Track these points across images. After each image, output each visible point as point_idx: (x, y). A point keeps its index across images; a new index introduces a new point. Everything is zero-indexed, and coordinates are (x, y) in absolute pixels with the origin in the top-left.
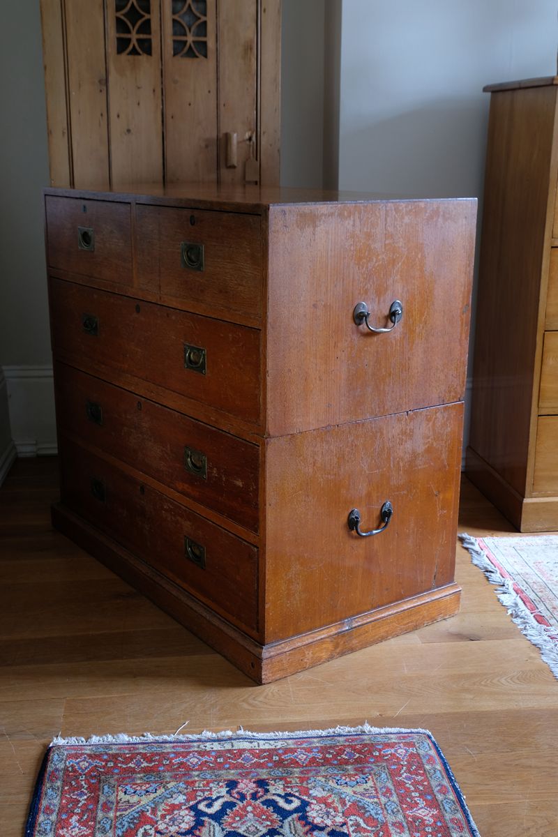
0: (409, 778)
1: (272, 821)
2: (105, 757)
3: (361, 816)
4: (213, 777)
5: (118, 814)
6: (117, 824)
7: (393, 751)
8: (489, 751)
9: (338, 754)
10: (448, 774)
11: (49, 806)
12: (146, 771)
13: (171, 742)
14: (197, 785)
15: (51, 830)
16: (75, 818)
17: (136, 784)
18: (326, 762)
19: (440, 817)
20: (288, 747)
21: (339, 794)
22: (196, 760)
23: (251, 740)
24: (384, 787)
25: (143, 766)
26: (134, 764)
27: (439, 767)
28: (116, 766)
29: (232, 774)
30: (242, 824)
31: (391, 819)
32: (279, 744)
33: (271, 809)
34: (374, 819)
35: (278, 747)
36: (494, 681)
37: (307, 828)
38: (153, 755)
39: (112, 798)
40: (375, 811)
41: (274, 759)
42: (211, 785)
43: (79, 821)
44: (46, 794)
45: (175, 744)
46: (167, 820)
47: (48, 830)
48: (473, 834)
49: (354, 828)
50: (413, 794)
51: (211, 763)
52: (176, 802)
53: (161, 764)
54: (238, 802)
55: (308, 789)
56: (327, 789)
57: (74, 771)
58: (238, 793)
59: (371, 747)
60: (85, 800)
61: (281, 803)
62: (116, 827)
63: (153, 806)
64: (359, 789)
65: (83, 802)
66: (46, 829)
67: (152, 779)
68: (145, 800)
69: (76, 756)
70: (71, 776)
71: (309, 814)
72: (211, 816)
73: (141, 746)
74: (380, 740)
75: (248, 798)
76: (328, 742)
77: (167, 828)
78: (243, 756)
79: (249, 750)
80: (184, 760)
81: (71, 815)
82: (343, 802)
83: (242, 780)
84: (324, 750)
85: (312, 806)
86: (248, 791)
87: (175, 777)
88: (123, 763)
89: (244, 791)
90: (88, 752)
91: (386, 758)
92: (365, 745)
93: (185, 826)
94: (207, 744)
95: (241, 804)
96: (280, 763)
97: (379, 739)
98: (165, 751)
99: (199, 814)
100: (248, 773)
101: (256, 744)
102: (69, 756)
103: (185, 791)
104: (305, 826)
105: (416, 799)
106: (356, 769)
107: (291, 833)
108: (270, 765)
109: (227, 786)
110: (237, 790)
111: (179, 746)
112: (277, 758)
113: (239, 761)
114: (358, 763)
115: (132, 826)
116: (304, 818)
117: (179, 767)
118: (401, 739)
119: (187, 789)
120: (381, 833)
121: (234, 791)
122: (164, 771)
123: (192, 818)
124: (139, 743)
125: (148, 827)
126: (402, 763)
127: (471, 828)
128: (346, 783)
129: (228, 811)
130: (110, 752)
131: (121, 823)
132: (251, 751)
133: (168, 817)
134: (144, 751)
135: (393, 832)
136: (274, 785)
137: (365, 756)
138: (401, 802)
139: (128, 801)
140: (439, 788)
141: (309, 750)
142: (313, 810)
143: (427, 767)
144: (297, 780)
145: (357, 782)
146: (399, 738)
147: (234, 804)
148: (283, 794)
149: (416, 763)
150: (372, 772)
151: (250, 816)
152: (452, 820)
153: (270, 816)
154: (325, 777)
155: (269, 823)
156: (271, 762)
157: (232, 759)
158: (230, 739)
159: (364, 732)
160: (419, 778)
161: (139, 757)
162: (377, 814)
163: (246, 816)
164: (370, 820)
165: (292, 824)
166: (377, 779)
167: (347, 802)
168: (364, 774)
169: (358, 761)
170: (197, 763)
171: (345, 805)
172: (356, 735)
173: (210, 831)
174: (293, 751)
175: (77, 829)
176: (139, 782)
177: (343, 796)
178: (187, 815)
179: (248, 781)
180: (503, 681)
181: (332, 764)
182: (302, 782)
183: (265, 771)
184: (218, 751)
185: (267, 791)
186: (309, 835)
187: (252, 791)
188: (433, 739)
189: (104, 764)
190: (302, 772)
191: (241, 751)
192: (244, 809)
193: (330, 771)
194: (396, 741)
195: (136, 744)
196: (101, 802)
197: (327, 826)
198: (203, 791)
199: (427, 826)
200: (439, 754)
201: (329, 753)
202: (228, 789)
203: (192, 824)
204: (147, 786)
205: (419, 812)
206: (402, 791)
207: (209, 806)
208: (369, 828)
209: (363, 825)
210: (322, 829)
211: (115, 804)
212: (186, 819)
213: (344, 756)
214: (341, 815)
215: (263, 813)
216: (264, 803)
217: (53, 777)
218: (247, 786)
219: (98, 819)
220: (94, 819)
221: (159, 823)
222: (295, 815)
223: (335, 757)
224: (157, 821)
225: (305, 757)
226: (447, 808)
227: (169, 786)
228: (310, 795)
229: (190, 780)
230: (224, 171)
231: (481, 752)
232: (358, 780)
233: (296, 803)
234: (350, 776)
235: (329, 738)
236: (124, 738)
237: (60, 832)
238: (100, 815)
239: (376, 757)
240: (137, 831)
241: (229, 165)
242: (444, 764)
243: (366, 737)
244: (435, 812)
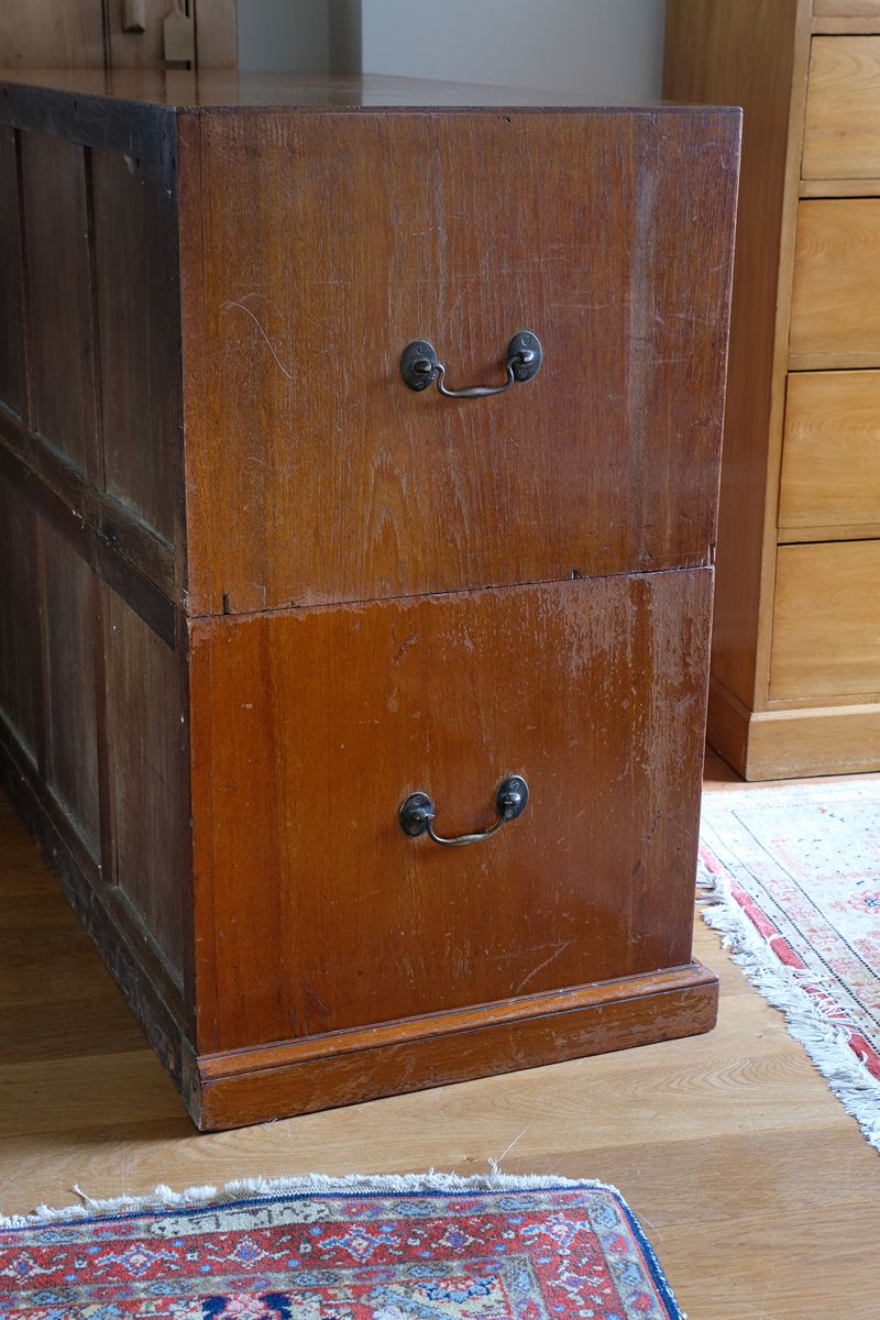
0: (573, 1282)
4: (178, 1291)
7: (543, 1228)
8: (685, 1221)
9: (433, 1238)
10: (653, 1270)
12: (41, 1283)
13: (90, 1221)
14: (143, 1308)
17: (18, 1311)
18: (408, 1255)
20: (332, 1218)
22: (142, 1259)
24: (524, 1301)
25: (32, 1273)
26: (15, 1269)
27: (634, 1258)
29: (216, 1285)
35: (311, 1220)
36: (695, 1081)
38: (54, 1250)
41: (302, 1251)
42: (173, 1307)
45: (100, 1225)
50: (582, 1313)
51: (172, 1262)
53: (70, 1269)
55: (371, 1310)
56: (407, 1308)
59: (500, 1222)
64: (474, 1307)
67: (51, 1300)
73: (28, 1234)
74: (518, 1206)
76: (413, 1210)
78: (239, 1247)
79: (250, 1233)
80: (118, 1260)
83: (237, 1295)
84: (406, 1227)
87: (98, 1296)
91: (528, 1243)
92: (487, 1218)
94: (167, 1222)
96: (313, 1260)
97: (517, 1202)
98: (79, 1241)
100: (247, 1283)
101: (265, 1215)
106: (466, 1268)
108: (294, 1263)
109: (206, 1306)
110: (225, 1314)
111: (107, 1230)
112: (309, 1248)
113: (232, 1257)
114: (472, 1255)
117: (108, 1274)
118: (559, 1203)
122: (77, 1283)
124: (25, 1229)
126: (561, 1252)
128: (447, 1296)
132: (255, 1233)
134: (35, 1244)
136: (301, 1304)
137: (487, 1241)
140: (633, 1299)
141: (374, 1228)
143: (612, 1258)
144: (349, 1292)
145: (470, 1293)
146: (555, 1201)
149: (589, 1251)
150: (501, 1272)
154: (406, 1284)
156: (295, 1258)
157: (216, 1254)
158: (212, 1206)
159: (486, 1187)
160: (595, 1281)
161: (24, 1255)
166: (509, 1285)
168: (484, 1276)
169: (470, 1251)
170: (143, 1264)
172: (470, 1194)
174: (341, 1229)
176: (23, 1307)
179: (247, 1297)
180: (713, 1079)
181: (420, 1259)
182: (358, 1295)
183: (282, 1276)
184: (185, 1238)
188: (624, 1202)
190: (358, 1277)
191: (235, 1237)
193: (416, 1272)
194: (551, 1208)
195: (18, 1230)
200: (636, 1233)
201: (415, 1236)
202: (206, 1313)
206: (560, 1308)
213: (443, 1242)
218: (245, 1307)
223: (425, 1244)
225: (365, 1244)
227: (86, 1312)
229: (129, 1299)
230: (119, 41)
231: (671, 1223)
232: (472, 1289)
234: (455, 1281)
235: (415, 1200)
239: (510, 1241)
241: (128, 25)
242: (646, 1251)
243: (488, 1200)
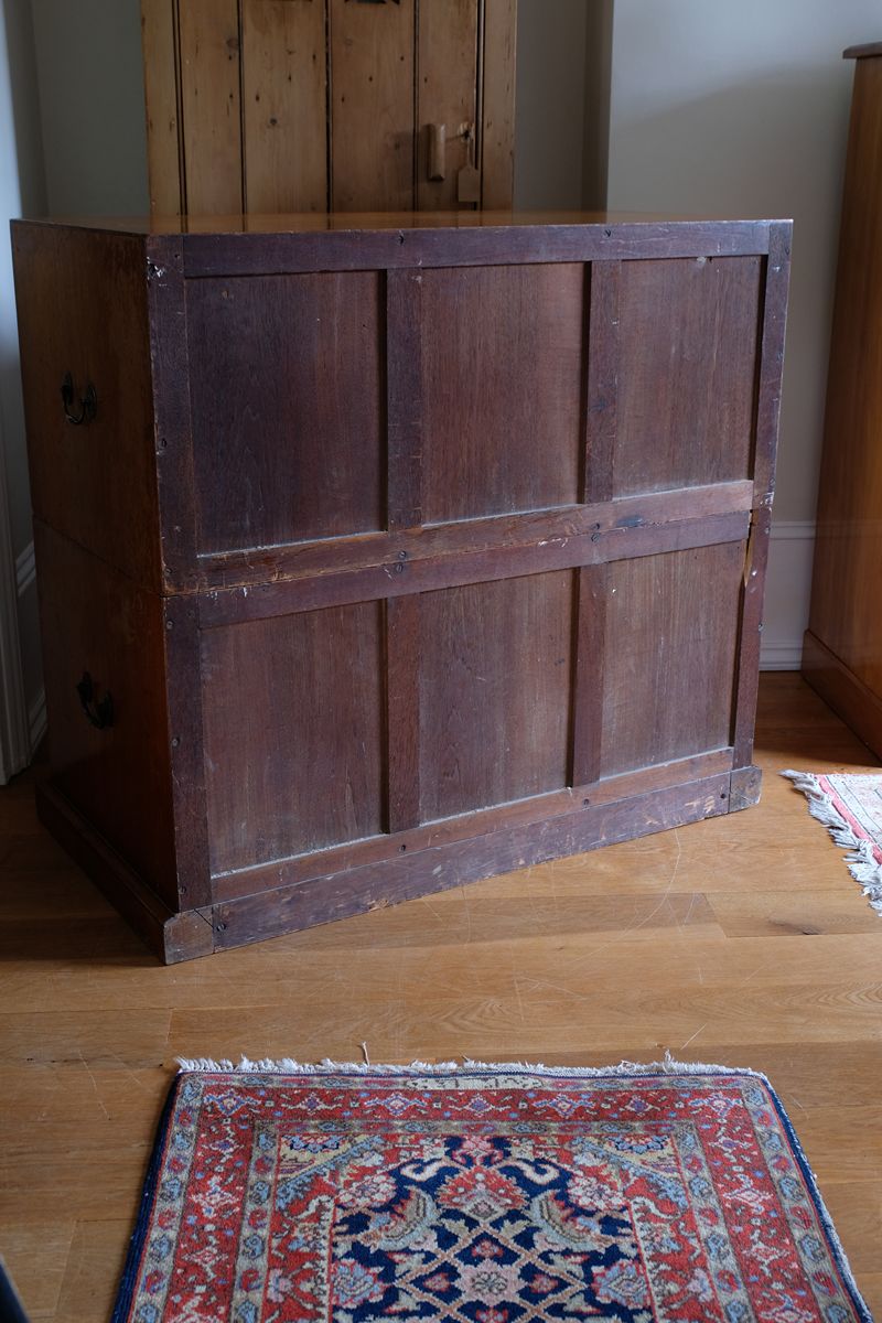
0: (729, 1145)
1: (514, 1199)
2: (262, 1093)
3: (653, 1197)
4: (425, 1130)
5: (280, 1176)
6: (279, 1192)
7: (706, 1102)
9: (620, 1104)
10: (791, 1140)
11: (178, 1159)
12: (324, 1116)
13: (362, 1075)
14: (400, 1140)
15: (179, 1194)
16: (215, 1179)
17: (308, 1135)
18: (601, 1115)
19: (775, 1205)
20: (544, 1089)
21: (619, 1164)
22: (400, 1104)
23: (485, 1075)
24: (689, 1156)
25: (318, 1108)
26: (306, 1104)
27: (777, 1130)
28: (277, 1107)
29: (455, 1127)
30: (469, 1198)
31: (698, 1203)
32: (530, 1083)
33: (513, 1180)
34: (671, 1203)
35: (528, 1088)
37: (567, 1212)
38: (336, 1092)
39: (272, 1153)
40: (673, 1191)
41: (520, 1107)
42: (422, 1142)
43: (221, 1184)
44: (173, 1142)
45: (370, 1079)
46: (353, 1189)
47: (176, 1194)
48: (826, 1230)
49: (640, 1214)
50: (734, 1168)
51: (422, 1108)
52: (369, 1164)
53: (346, 1106)
54: (463, 1168)
55: (572, 1154)
56: (600, 1155)
57: (215, 1111)
58: (463, 1155)
59: (673, 1095)
60: (231, 1153)
61: (529, 1172)
62: (276, 1196)
63: (333, 1168)
64: (651, 1157)
65: (228, 1157)
66: (172, 1193)
67: (333, 1129)
68: (321, 1159)
69: (219, 1090)
70: (209, 1118)
71: (571, 1191)
72: (420, 1185)
73: (316, 1079)
74: (687, 1084)
75: (478, 1164)
76: (606, 1086)
77: (353, 1200)
78: (473, 1101)
79: (482, 1092)
80: (382, 1103)
81: (210, 1172)
82: (625, 1176)
83: (470, 1137)
84: (598, 1096)
85: (577, 1180)
86: (478, 1153)
87: (367, 1128)
88: (288, 1102)
89: (473, 1154)
90: (236, 1084)
91: (694, 1112)
92: (664, 1092)
93: (380, 1198)
94: (419, 1081)
95: (467, 1171)
96: (529, 1114)
97: (686, 1082)
98: (353, 1088)
99: (402, 1181)
100: (479, 1127)
101: (492, 1082)
102: (209, 1090)
103: (383, 1149)
104: (564, 1208)
105: (739, 1176)
106: (646, 1128)
107: (543, 1217)
108: (514, 1115)
109: (447, 1144)
110: (461, 1151)
111: (374, 1082)
112: (526, 1106)
113: (467, 1107)
114: (650, 1118)
115: (300, 1194)
116: (563, 1197)
117: (374, 1113)
118: (719, 1085)
119: (385, 1145)
120: (682, 1224)
121: (458, 1152)
122: (350, 1118)
123: (391, 1187)
124: (314, 1075)
125: (324, 1198)
126: (719, 1121)
127: (824, 1222)
128: (631, 1148)
129: (447, 1178)
130: (270, 1086)
131: (284, 1191)
132: (485, 1093)
133: (355, 1185)
134: (321, 1087)
135: (701, 1223)
136: (518, 1146)
137: (663, 1109)
138: (715, 1180)
139: (296, 1159)
140: (776, 1161)
141: (577, 1096)
142: (578, 1185)
143: (759, 1129)
144: (556, 1140)
145: (648, 1148)
146: (717, 1083)
147: (457, 1171)
148: (532, 1160)
149: (741, 1123)
150: (672, 1133)
151: (481, 1187)
152: (794, 1210)
153: (512, 1190)
154: (599, 1137)
155: (509, 1201)
156: (515, 1112)
157: (455, 1104)
158: (454, 1074)
159: (663, 1071)
160: (746, 1145)
161: (313, 1095)
162: (676, 1196)
163: (474, 1187)
164: (666, 1204)
165: (545, 1206)
166: (679, 1144)
167: (631, 1176)
168: (660, 1135)
169: (651, 1115)
170: (401, 1108)
171: (628, 1180)
172: (649, 1076)
173: (418, 1208)
174: (550, 1095)
175: (218, 1196)
176: (312, 1131)
177: (625, 1167)
178: (384, 1182)
179: (479, 1138)
181: (609, 1119)
182: (562, 1142)
183: (505, 1124)
184: (433, 1092)
185: (508, 1154)
186: (571, 1223)
187: (484, 1154)
188: (770, 1086)
189: (260, 1102)
190: (562, 1129)
191: (470, 1094)
192: (472, 1177)
193: (607, 1128)
194: (713, 1088)
195: (309, 1075)
196: (254, 1159)
197: (598, 1210)
198: (410, 1150)
199: (754, 1216)
200: (778, 1109)
201: (607, 1102)
202: (447, 1149)
203: (392, 1195)
204: (325, 1138)
205: (743, 1195)
206: (719, 1163)
207: (419, 1171)
208: (663, 1216)
209: (654, 1210)
210: (590, 1214)
211: (276, 1162)
212: (383, 1187)
213: (628, 1107)
214: (620, 1194)
215: (501, 1184)
216: (503, 1170)
217: (184, 1118)
218: (477, 1146)
219: (250, 1183)
220: (244, 1182)
221: (341, 1193)
222: (550, 1192)
223: (615, 1108)
224: (339, 1190)
225: (568, 1106)
226: (786, 1192)
227: (359, 1139)
228: (574, 1163)
229: (390, 1133)
232: (650, 1144)
233: (552, 1174)
234: (637, 1137)
235: (608, 1080)
236: (291, 1065)
237: (194, 1198)
238: (253, 1177)
239: (680, 1110)
240: (308, 1204)
242: (786, 1126)
243: (664, 1079)
244: (768, 1197)
